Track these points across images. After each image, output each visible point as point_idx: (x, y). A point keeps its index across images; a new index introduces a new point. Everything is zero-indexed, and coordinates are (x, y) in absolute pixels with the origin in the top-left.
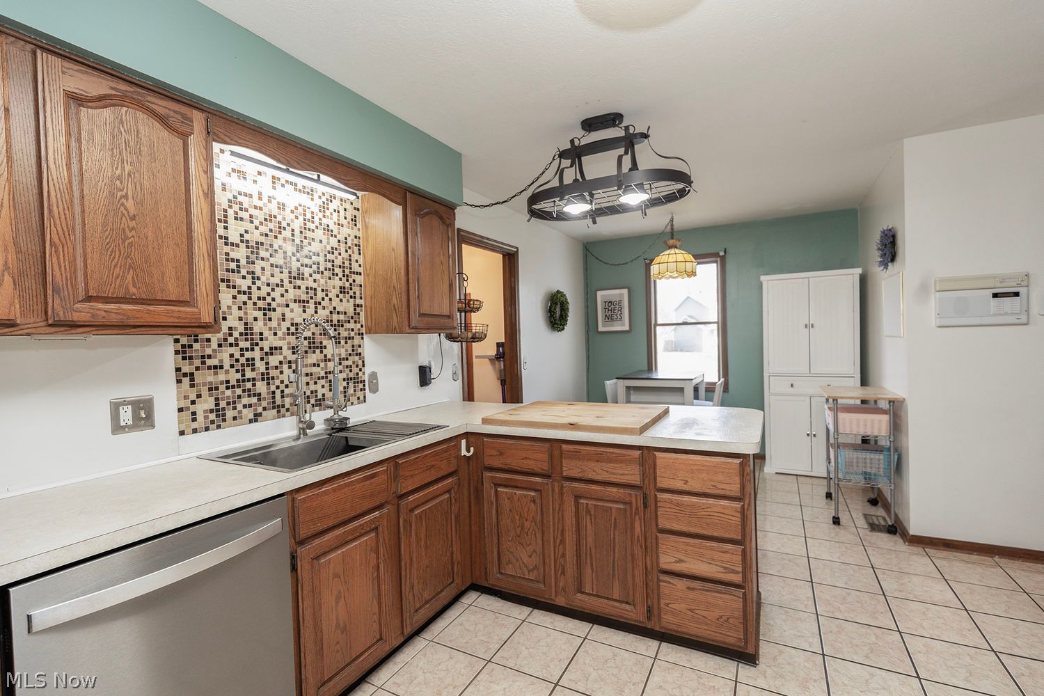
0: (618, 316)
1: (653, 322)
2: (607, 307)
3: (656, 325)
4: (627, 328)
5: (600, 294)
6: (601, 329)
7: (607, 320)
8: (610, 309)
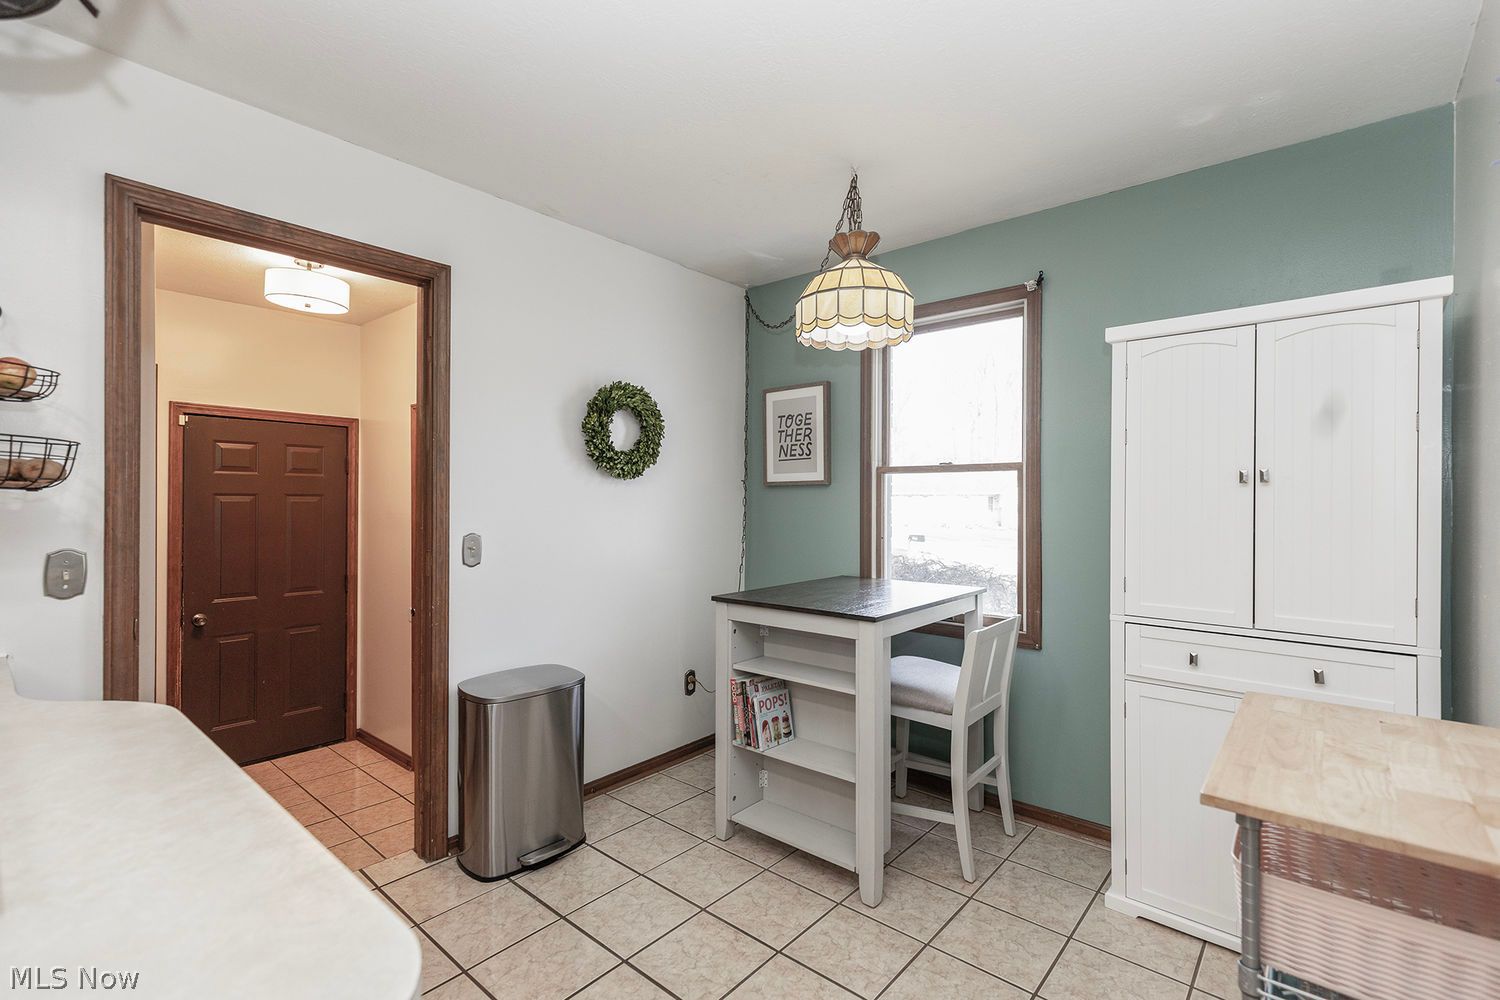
0: (804, 447)
1: (876, 463)
2: (784, 428)
3: (885, 468)
4: (818, 475)
5: (771, 398)
6: (772, 477)
7: (783, 457)
8: (789, 433)
